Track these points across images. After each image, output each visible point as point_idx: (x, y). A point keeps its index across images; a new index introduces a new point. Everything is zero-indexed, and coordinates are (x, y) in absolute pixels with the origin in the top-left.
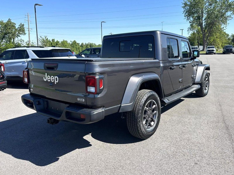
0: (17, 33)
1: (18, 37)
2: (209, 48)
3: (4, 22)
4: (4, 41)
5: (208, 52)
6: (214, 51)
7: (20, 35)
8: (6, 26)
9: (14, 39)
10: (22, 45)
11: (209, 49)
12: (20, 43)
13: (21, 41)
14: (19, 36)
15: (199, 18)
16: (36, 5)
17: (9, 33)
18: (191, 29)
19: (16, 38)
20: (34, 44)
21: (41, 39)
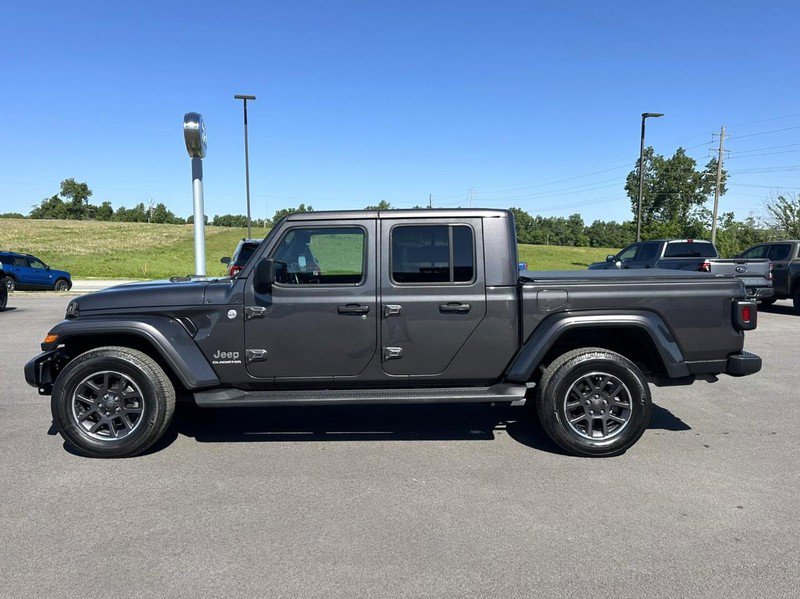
3: (664, 159)
9: (685, 210)
13: (703, 215)
19: (694, 205)
20: (756, 224)
21: (782, 205)
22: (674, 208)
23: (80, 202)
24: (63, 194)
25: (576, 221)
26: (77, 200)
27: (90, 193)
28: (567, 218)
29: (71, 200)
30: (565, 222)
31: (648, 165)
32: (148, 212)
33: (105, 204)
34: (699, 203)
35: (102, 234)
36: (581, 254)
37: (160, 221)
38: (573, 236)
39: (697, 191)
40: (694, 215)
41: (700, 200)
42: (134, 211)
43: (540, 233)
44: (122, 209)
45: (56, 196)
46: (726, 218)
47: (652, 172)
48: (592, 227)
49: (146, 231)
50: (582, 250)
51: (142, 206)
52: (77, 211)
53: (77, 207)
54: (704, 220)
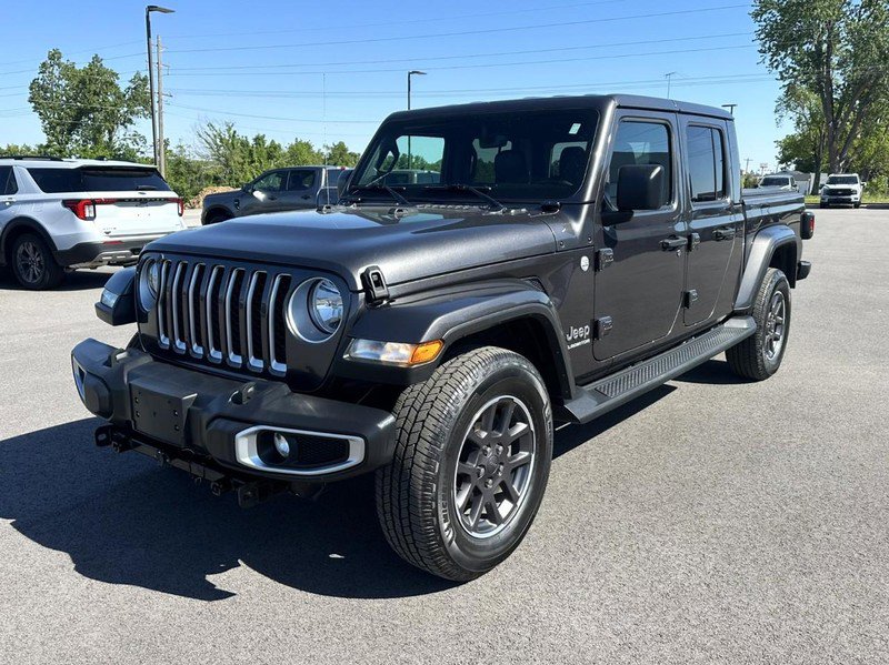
0: (126, 109)
1: (128, 125)
2: (832, 181)
3: (77, 67)
4: (78, 138)
5: (827, 198)
6: (852, 197)
7: (134, 118)
8: (83, 82)
9: (110, 132)
10: (138, 154)
11: (832, 187)
12: (131, 146)
13: (135, 140)
14: (130, 121)
15: (819, 59)
16: (151, 8)
17: (93, 110)
18: (788, 106)
19: (121, 127)
20: (187, 153)
21: (210, 132)
22: (99, 131)
31: (56, 73)
39: (122, 111)
40: (124, 140)
41: (126, 122)
47: (63, 83)
54: (136, 147)
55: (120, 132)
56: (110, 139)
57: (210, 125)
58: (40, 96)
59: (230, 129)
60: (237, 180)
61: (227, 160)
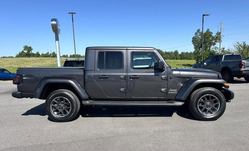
7: (216, 43)
9: (210, 47)
10: (216, 52)
13: (215, 48)
20: (231, 51)
21: (238, 45)
22: (207, 47)
23: (29, 52)
24: (24, 50)
25: (176, 52)
26: (29, 51)
27: (32, 49)
28: (174, 51)
29: (27, 52)
30: (173, 53)
31: (198, 34)
32: (50, 54)
33: (37, 52)
34: (214, 45)
35: (36, 61)
36: (179, 62)
37: (54, 57)
38: (176, 57)
39: (213, 42)
40: (213, 49)
41: (214, 44)
42: (46, 54)
43: (166, 56)
44: (43, 54)
45: (23, 51)
46: (222, 49)
47: (200, 36)
48: (181, 54)
49: (49, 60)
50: (179, 61)
51: (48, 53)
52: (29, 55)
53: (29, 54)
54: (216, 50)
55: (212, 47)
56: (209, 49)
57: (238, 43)
58: (194, 40)
59: (244, 43)
60: (245, 57)
61: (242, 52)
